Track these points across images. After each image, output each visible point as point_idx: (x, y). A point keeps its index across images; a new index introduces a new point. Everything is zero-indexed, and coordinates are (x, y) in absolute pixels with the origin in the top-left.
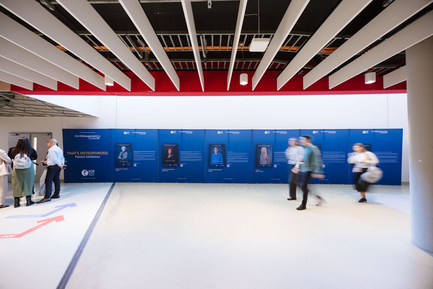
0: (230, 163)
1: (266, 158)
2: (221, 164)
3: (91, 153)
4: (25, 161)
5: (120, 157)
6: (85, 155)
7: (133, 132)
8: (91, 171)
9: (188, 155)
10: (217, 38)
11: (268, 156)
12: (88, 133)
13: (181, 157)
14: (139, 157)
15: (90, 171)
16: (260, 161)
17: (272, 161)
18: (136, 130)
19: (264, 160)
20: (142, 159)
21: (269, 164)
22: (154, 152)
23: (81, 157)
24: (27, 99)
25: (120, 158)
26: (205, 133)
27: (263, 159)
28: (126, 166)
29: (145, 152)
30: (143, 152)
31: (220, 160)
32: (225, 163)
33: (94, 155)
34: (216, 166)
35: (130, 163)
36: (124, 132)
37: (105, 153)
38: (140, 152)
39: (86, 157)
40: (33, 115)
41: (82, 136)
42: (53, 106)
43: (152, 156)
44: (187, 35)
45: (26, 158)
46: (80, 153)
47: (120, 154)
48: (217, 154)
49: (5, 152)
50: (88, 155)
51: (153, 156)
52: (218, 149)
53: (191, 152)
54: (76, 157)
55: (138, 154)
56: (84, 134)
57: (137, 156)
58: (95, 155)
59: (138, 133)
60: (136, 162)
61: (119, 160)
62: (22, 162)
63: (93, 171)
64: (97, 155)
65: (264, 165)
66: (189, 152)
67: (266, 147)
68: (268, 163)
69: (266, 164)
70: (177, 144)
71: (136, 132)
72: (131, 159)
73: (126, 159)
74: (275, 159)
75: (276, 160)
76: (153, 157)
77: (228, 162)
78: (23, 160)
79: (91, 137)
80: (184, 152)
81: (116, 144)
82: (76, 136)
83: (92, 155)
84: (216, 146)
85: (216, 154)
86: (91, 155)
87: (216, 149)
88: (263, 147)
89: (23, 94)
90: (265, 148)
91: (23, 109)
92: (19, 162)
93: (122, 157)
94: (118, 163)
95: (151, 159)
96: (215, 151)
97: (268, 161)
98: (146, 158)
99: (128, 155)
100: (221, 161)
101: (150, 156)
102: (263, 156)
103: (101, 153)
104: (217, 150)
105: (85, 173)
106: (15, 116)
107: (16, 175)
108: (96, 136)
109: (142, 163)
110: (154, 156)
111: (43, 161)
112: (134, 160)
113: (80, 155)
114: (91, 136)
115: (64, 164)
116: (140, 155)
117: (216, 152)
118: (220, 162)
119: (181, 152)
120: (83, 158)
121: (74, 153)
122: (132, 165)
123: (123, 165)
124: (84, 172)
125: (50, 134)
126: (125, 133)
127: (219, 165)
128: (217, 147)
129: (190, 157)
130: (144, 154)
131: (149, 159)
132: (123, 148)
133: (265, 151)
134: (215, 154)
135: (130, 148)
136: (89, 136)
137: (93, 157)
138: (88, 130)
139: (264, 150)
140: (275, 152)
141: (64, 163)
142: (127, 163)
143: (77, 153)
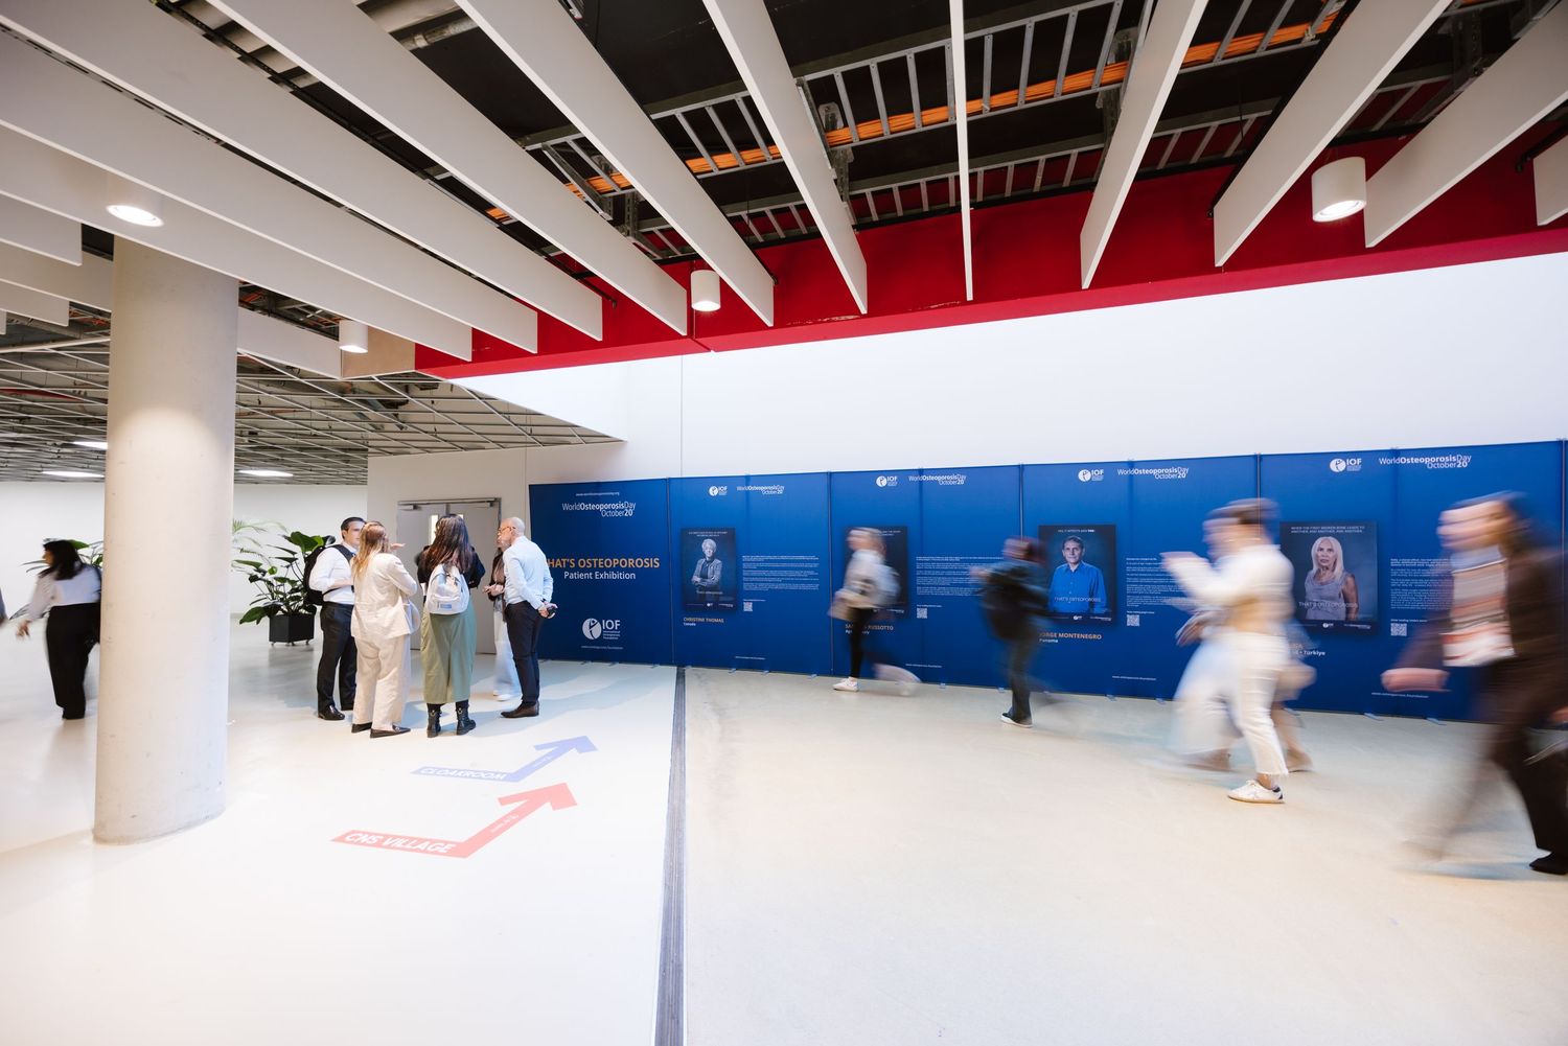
0: (1141, 608)
1: (1343, 587)
2: (1097, 610)
3: (608, 563)
4: (455, 589)
5: (696, 579)
6: (592, 570)
7: (739, 488)
8: (610, 625)
9: (949, 573)
10: (858, 82)
11: (1350, 579)
12: (600, 494)
13: (919, 581)
14: (762, 579)
15: (605, 624)
16: (1307, 604)
17: (1379, 606)
18: (748, 479)
19: (1332, 599)
20: (772, 586)
21: (1360, 616)
22: (813, 558)
23: (581, 576)
24: (450, 394)
25: (698, 579)
26: (1021, 480)
27: (1326, 593)
28: (717, 610)
29: (783, 557)
30: (775, 557)
31: (1091, 595)
32: (1116, 607)
33: (618, 569)
34: (1076, 618)
35: (731, 599)
36: (711, 490)
37: (649, 562)
38: (766, 561)
39: (593, 576)
40: (455, 446)
41: (583, 507)
42: (510, 412)
43: (806, 573)
44: (738, 97)
45: (456, 579)
46: (576, 562)
47: (699, 567)
48: (1076, 567)
49: (400, 561)
50: (601, 571)
51: (812, 573)
52: (1082, 547)
53: (961, 561)
54: (566, 574)
55: (759, 568)
56: (587, 500)
57: (754, 573)
58: (621, 570)
59: (757, 488)
60: (750, 595)
61: (695, 586)
62: (448, 594)
63: (617, 625)
64: (628, 570)
65: (1328, 622)
66: (951, 559)
67: (1337, 536)
68: (1353, 616)
69: (1343, 617)
70: (904, 530)
71: (750, 488)
72: (732, 587)
73: (718, 583)
74: (1393, 593)
75: (1399, 599)
76: (809, 576)
77: (1131, 602)
78: (449, 585)
79: (608, 510)
80: (933, 558)
81: (684, 531)
82: (566, 507)
83: (612, 569)
84: (1071, 534)
85: (1073, 568)
86: (608, 571)
87: (1071, 545)
88: (1319, 536)
89: (443, 377)
90: (1330, 538)
91: (431, 428)
92: (440, 591)
93: (704, 576)
94: (692, 601)
95: (803, 587)
96: (1067, 554)
97: (1354, 605)
98: (783, 582)
99: (722, 571)
100: (1095, 600)
101: (798, 573)
102: (1324, 579)
103: (639, 563)
104: (1077, 553)
105: (592, 629)
106: (409, 453)
107: (431, 635)
108: (622, 506)
109: (772, 601)
110: (814, 576)
111: (488, 587)
112: (746, 587)
113: (577, 569)
114: (608, 506)
115: (551, 602)
116: (764, 573)
117: (1072, 561)
118: (1092, 604)
119: (919, 558)
120: (586, 581)
121: (562, 562)
122: (738, 606)
123: (709, 605)
124: (591, 627)
125: (495, 502)
126: (714, 491)
127: (1087, 615)
128: (1075, 540)
129: (955, 581)
130: (777, 565)
131: (795, 587)
132: (708, 545)
133: (1331, 555)
134: (1068, 569)
135: (730, 546)
136: (601, 507)
137: (613, 576)
138: (598, 486)
139: (1330, 550)
140: (1394, 562)
141: (549, 597)
142: (722, 599)
143: (568, 564)
